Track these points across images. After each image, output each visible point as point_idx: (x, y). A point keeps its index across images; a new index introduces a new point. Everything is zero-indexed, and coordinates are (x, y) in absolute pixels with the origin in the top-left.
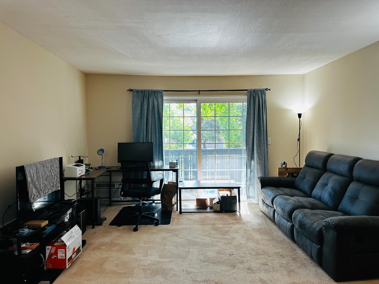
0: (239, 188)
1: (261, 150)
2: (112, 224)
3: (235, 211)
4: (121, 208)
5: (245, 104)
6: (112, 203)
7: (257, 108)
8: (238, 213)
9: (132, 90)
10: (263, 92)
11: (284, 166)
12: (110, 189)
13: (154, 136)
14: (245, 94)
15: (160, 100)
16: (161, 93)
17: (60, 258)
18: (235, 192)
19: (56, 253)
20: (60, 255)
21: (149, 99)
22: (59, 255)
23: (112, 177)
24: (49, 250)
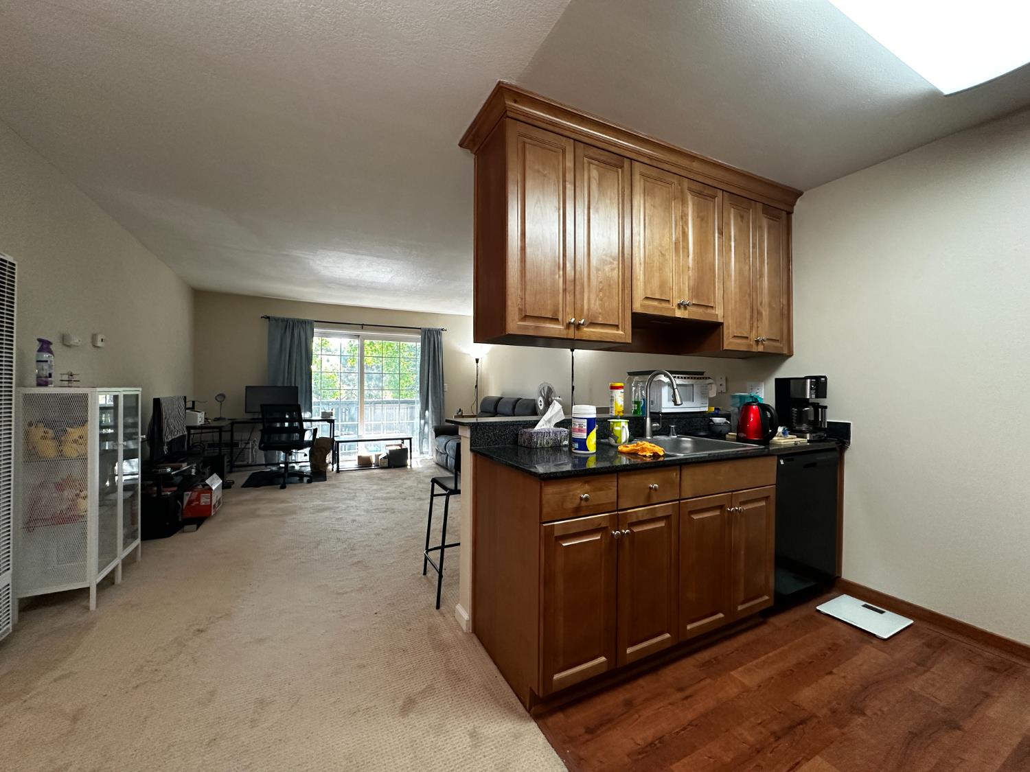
0: (410, 439)
1: (436, 397)
2: (244, 486)
3: (405, 466)
4: (250, 473)
5: (419, 344)
6: (234, 469)
7: (432, 350)
8: (409, 467)
9: (268, 318)
10: (438, 332)
11: (460, 413)
12: (232, 450)
13: (298, 379)
14: (418, 333)
15: (309, 332)
16: (311, 323)
17: (203, 504)
18: (406, 444)
19: (198, 499)
20: (204, 500)
21: (293, 330)
22: (202, 501)
23: (235, 434)
24: (187, 496)
